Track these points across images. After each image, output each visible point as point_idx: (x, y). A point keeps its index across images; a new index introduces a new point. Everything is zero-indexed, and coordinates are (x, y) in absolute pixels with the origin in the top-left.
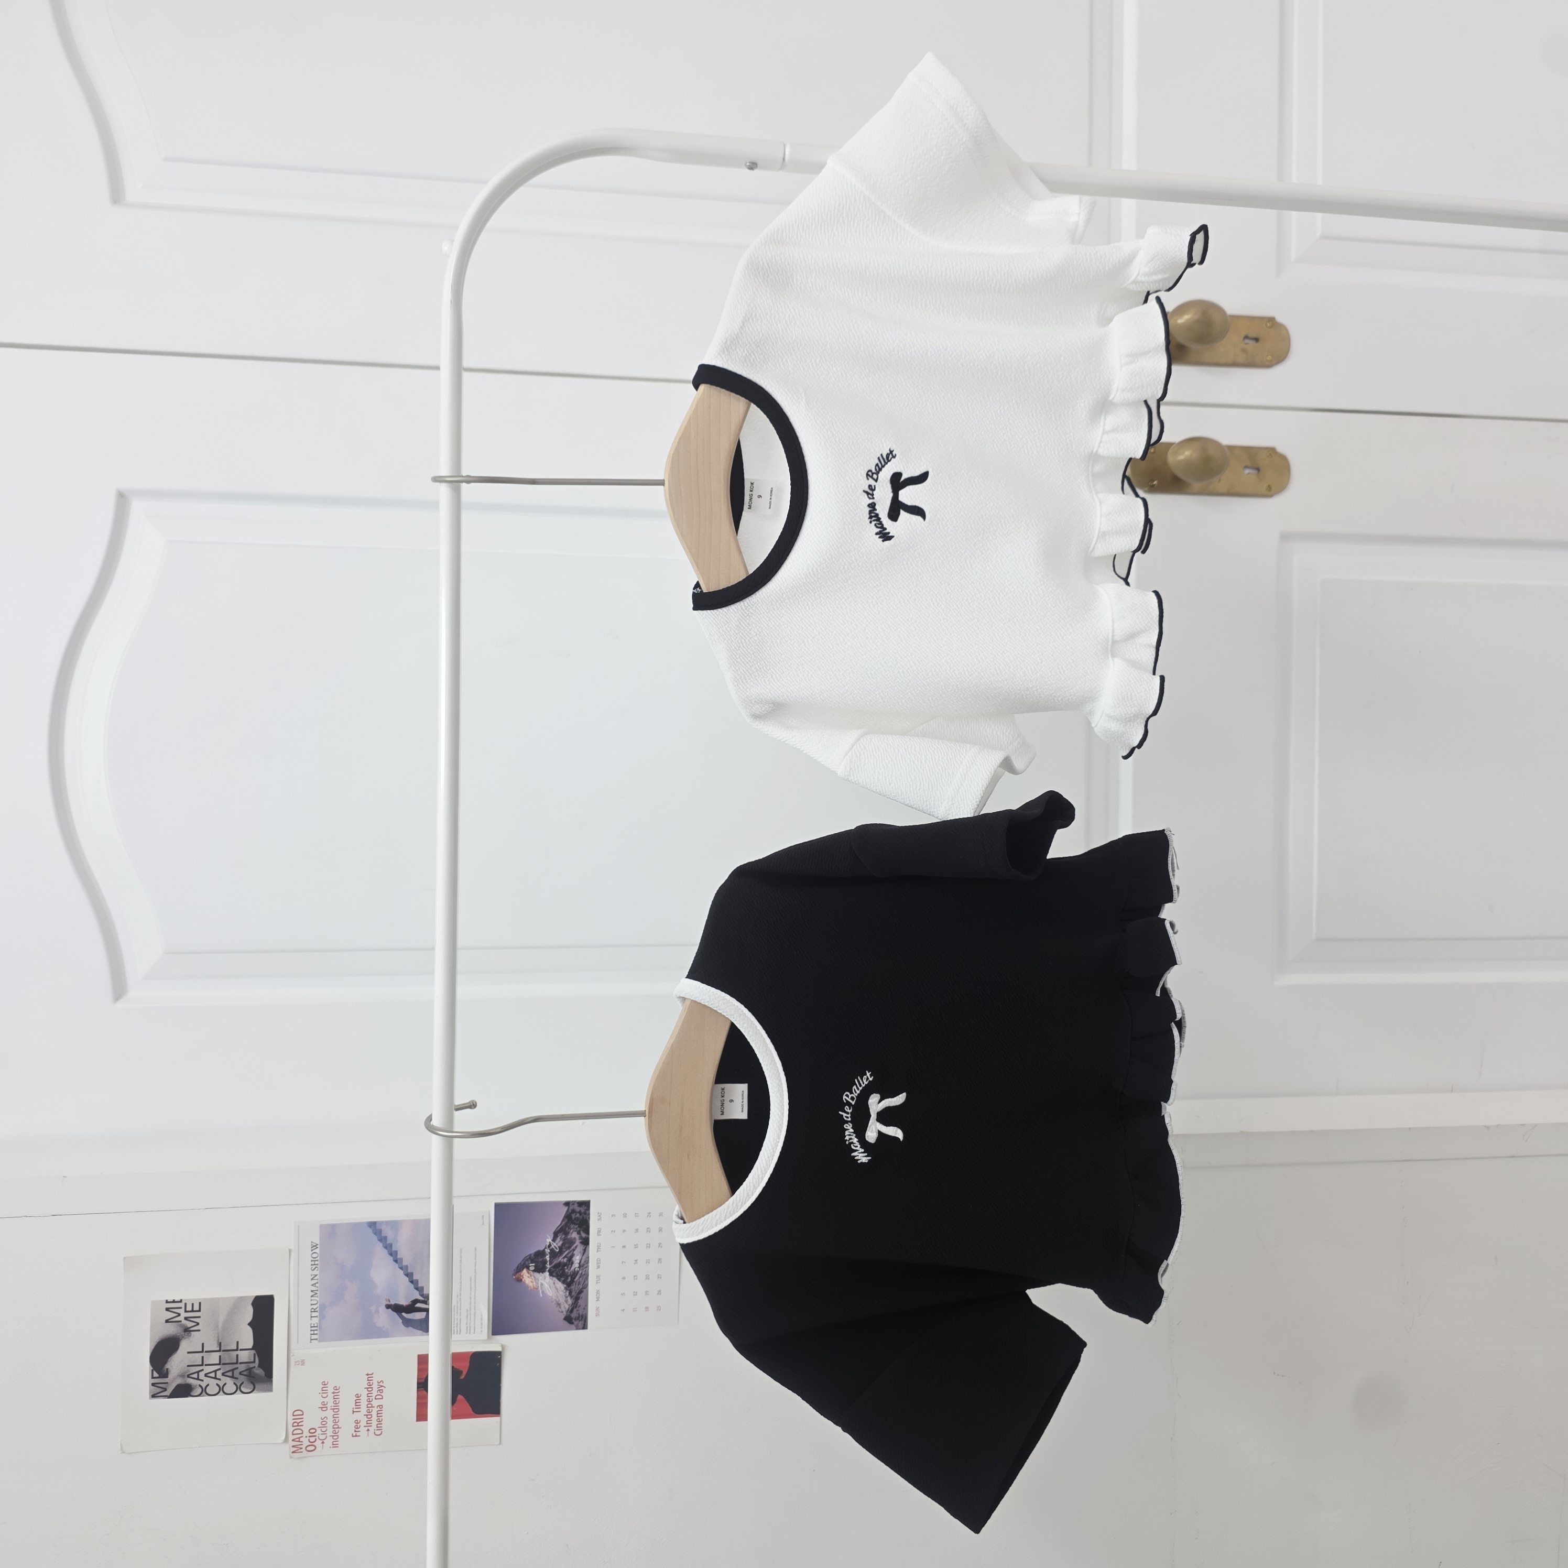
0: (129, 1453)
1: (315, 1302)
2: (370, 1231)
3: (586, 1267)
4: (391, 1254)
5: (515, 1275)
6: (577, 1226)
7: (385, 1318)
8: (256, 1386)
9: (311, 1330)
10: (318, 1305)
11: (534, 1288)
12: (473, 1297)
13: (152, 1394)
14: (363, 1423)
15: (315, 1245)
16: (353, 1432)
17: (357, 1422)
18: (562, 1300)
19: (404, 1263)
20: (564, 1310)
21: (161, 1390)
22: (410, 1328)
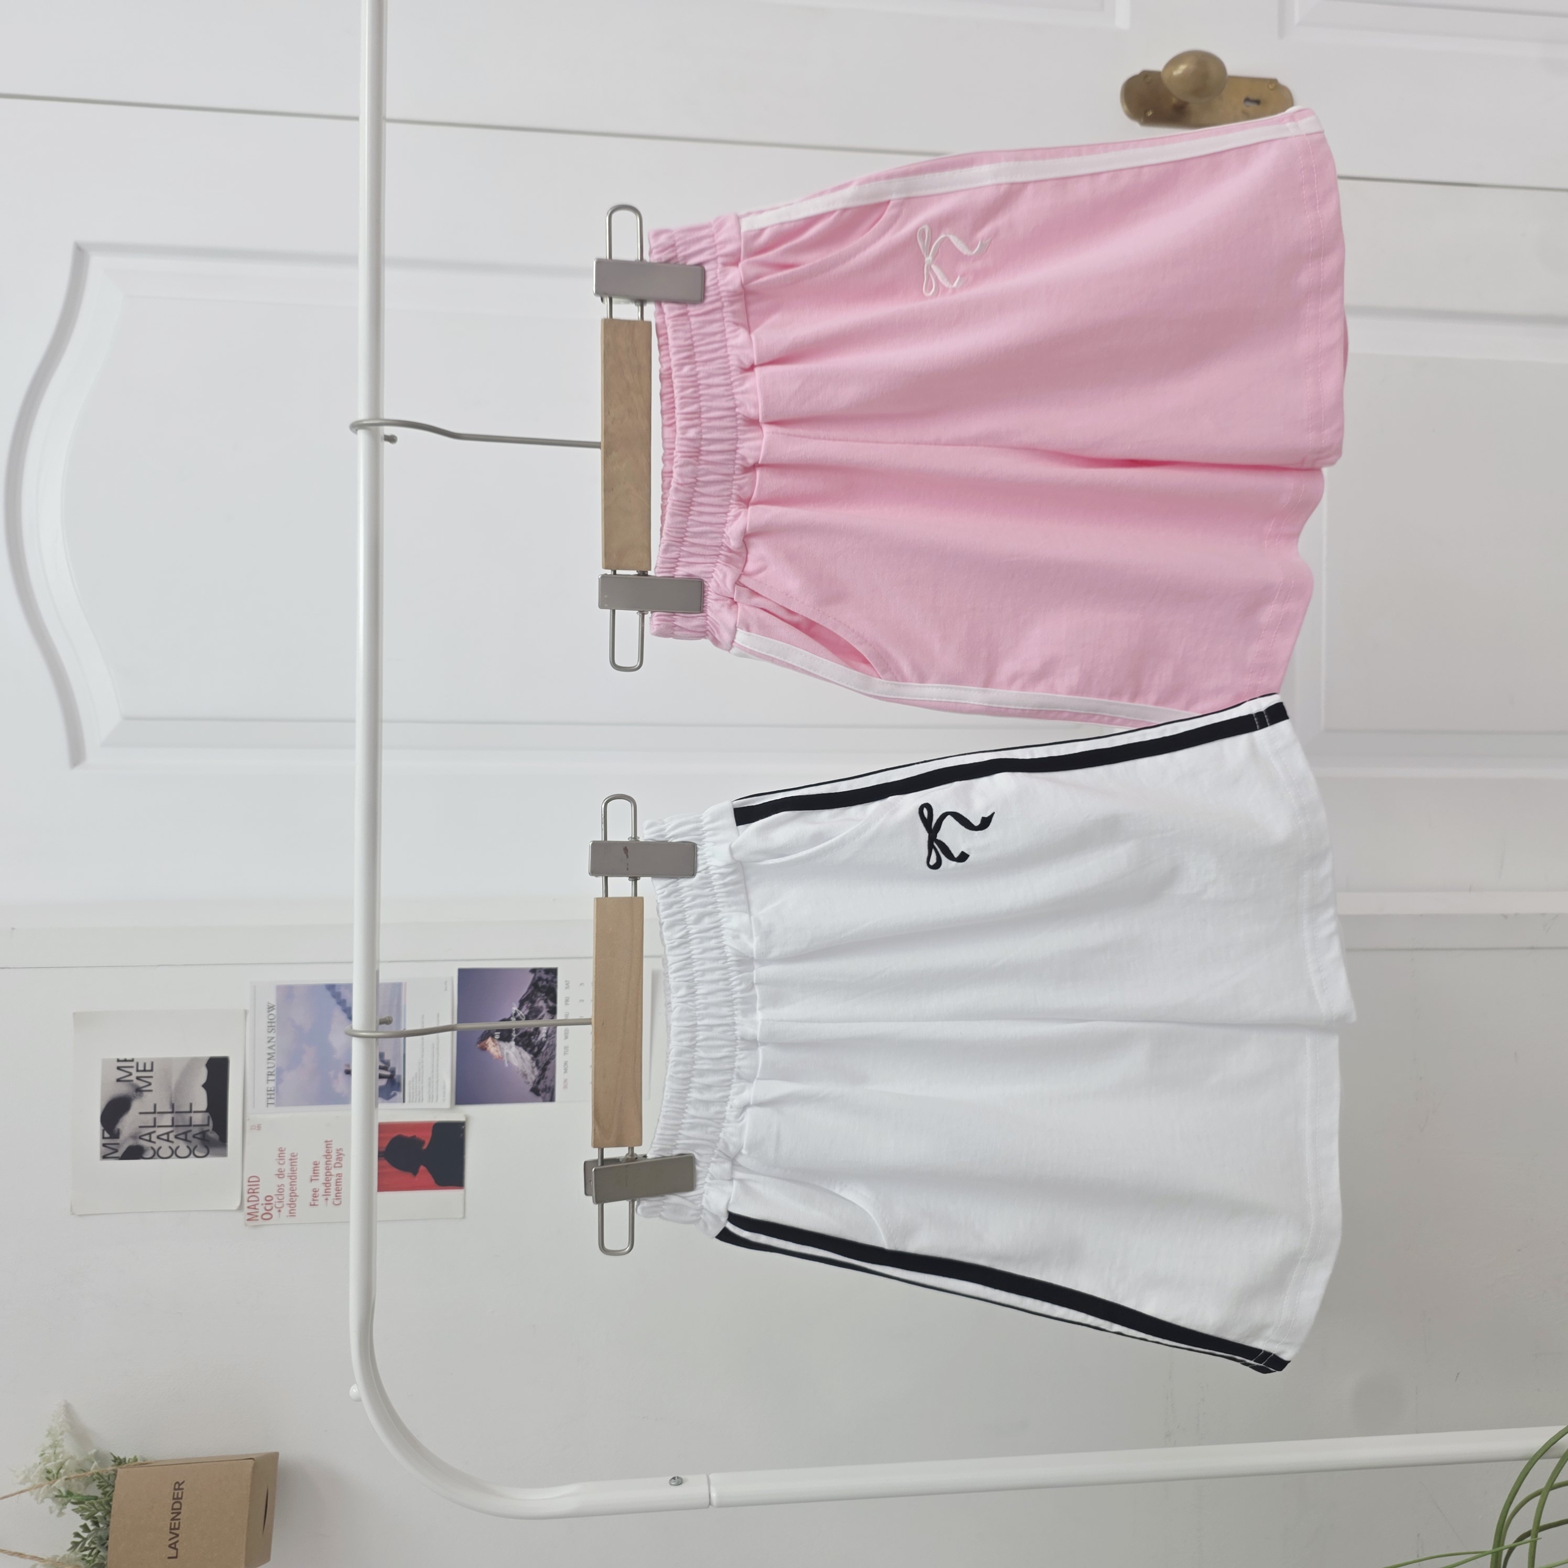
0: (81, 1215)
1: (272, 1065)
2: (328, 990)
3: (555, 1037)
5: (479, 1043)
6: (543, 995)
9: (268, 1094)
10: (274, 1069)
11: (499, 1057)
12: (435, 1065)
13: (103, 1155)
14: (322, 1190)
15: (271, 1005)
16: (309, 1199)
17: (315, 1191)
18: (528, 1071)
20: (531, 1081)
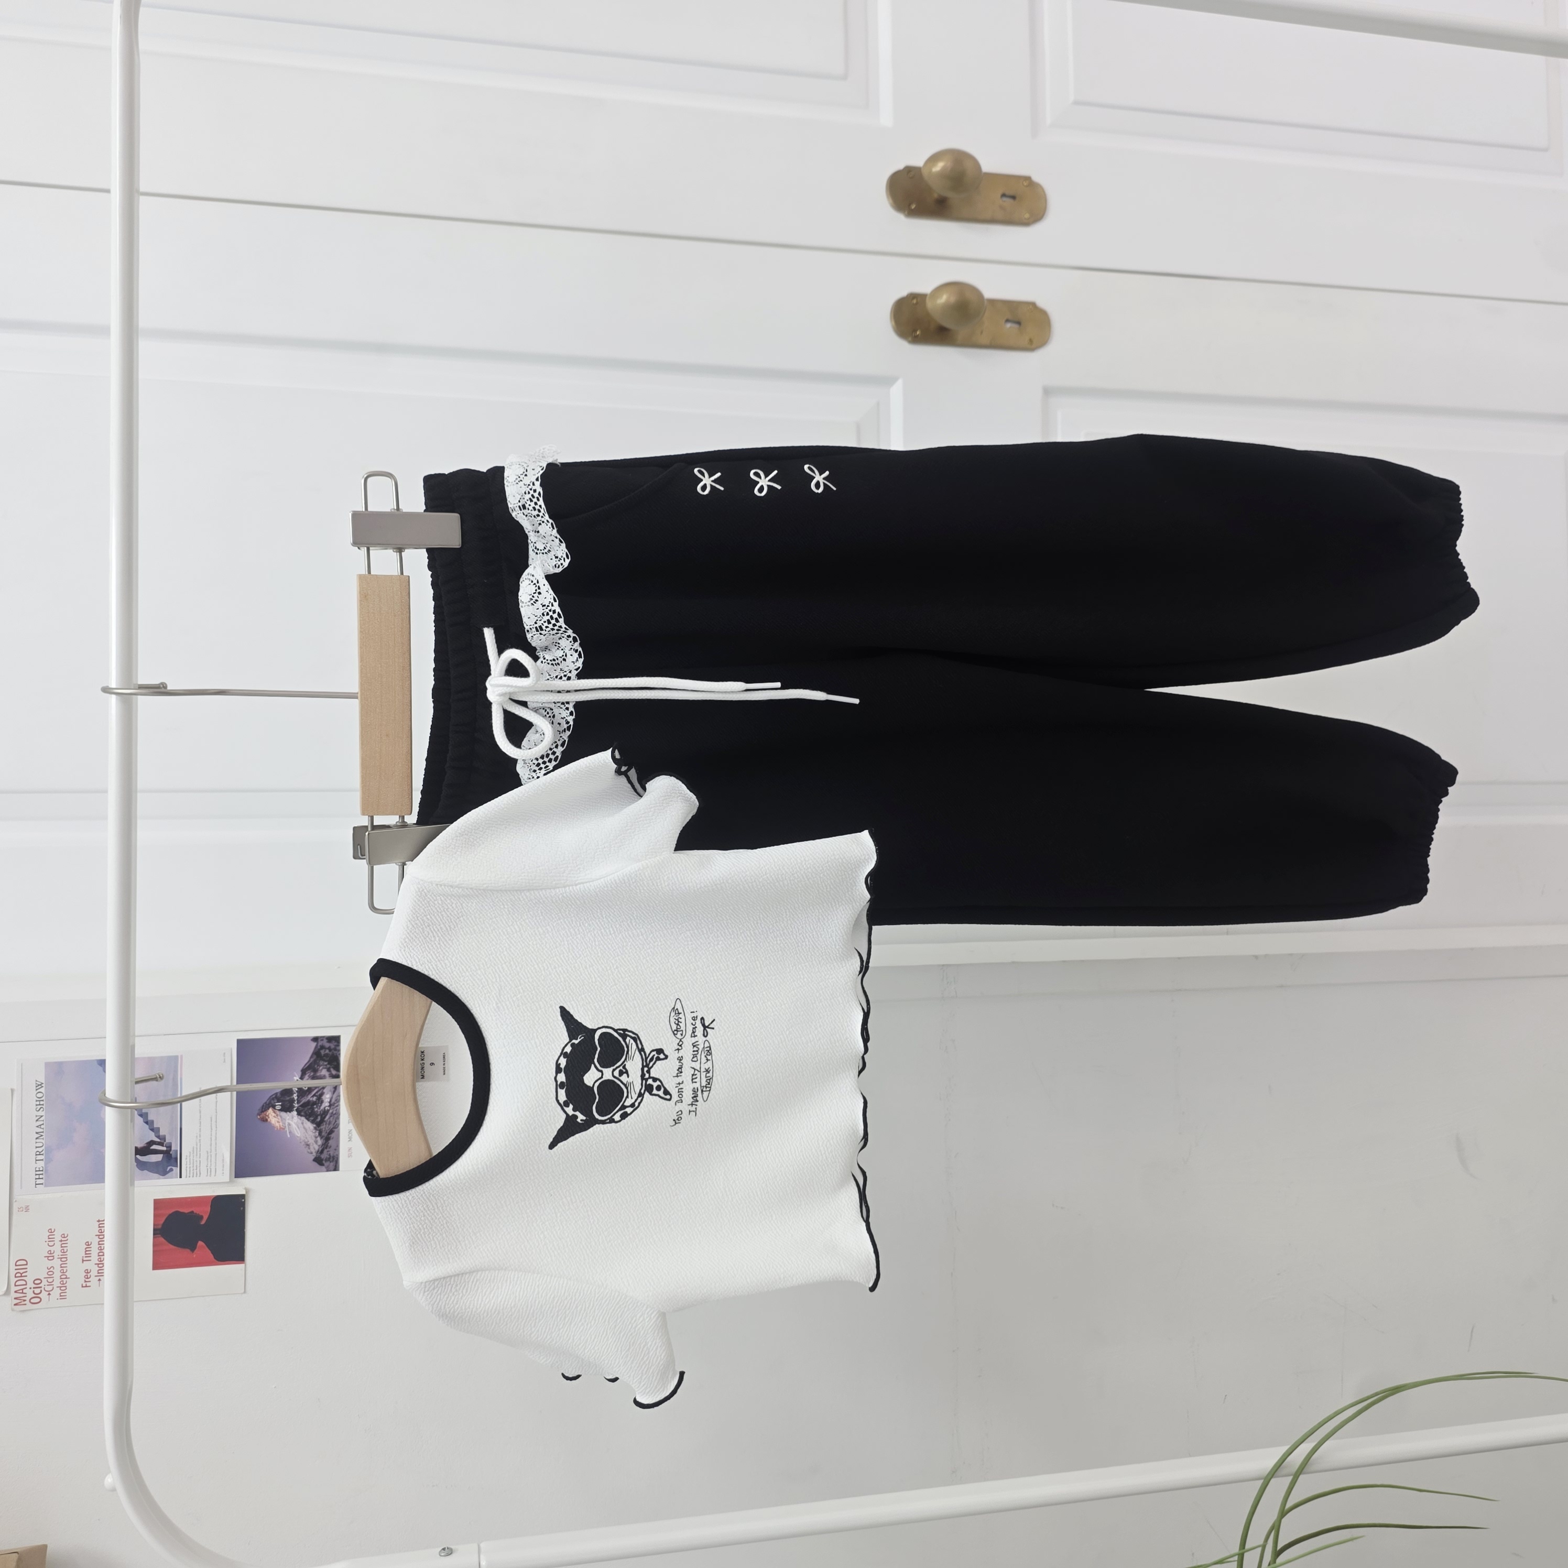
1: (41, 1145)
3: (338, 1106)
5: (260, 1115)
6: (326, 1063)
9: (36, 1175)
10: (43, 1148)
12: (213, 1138)
14: (94, 1272)
15: (40, 1083)
16: (82, 1281)
17: (87, 1272)
18: (311, 1141)
20: (314, 1151)
22: (146, 1172)
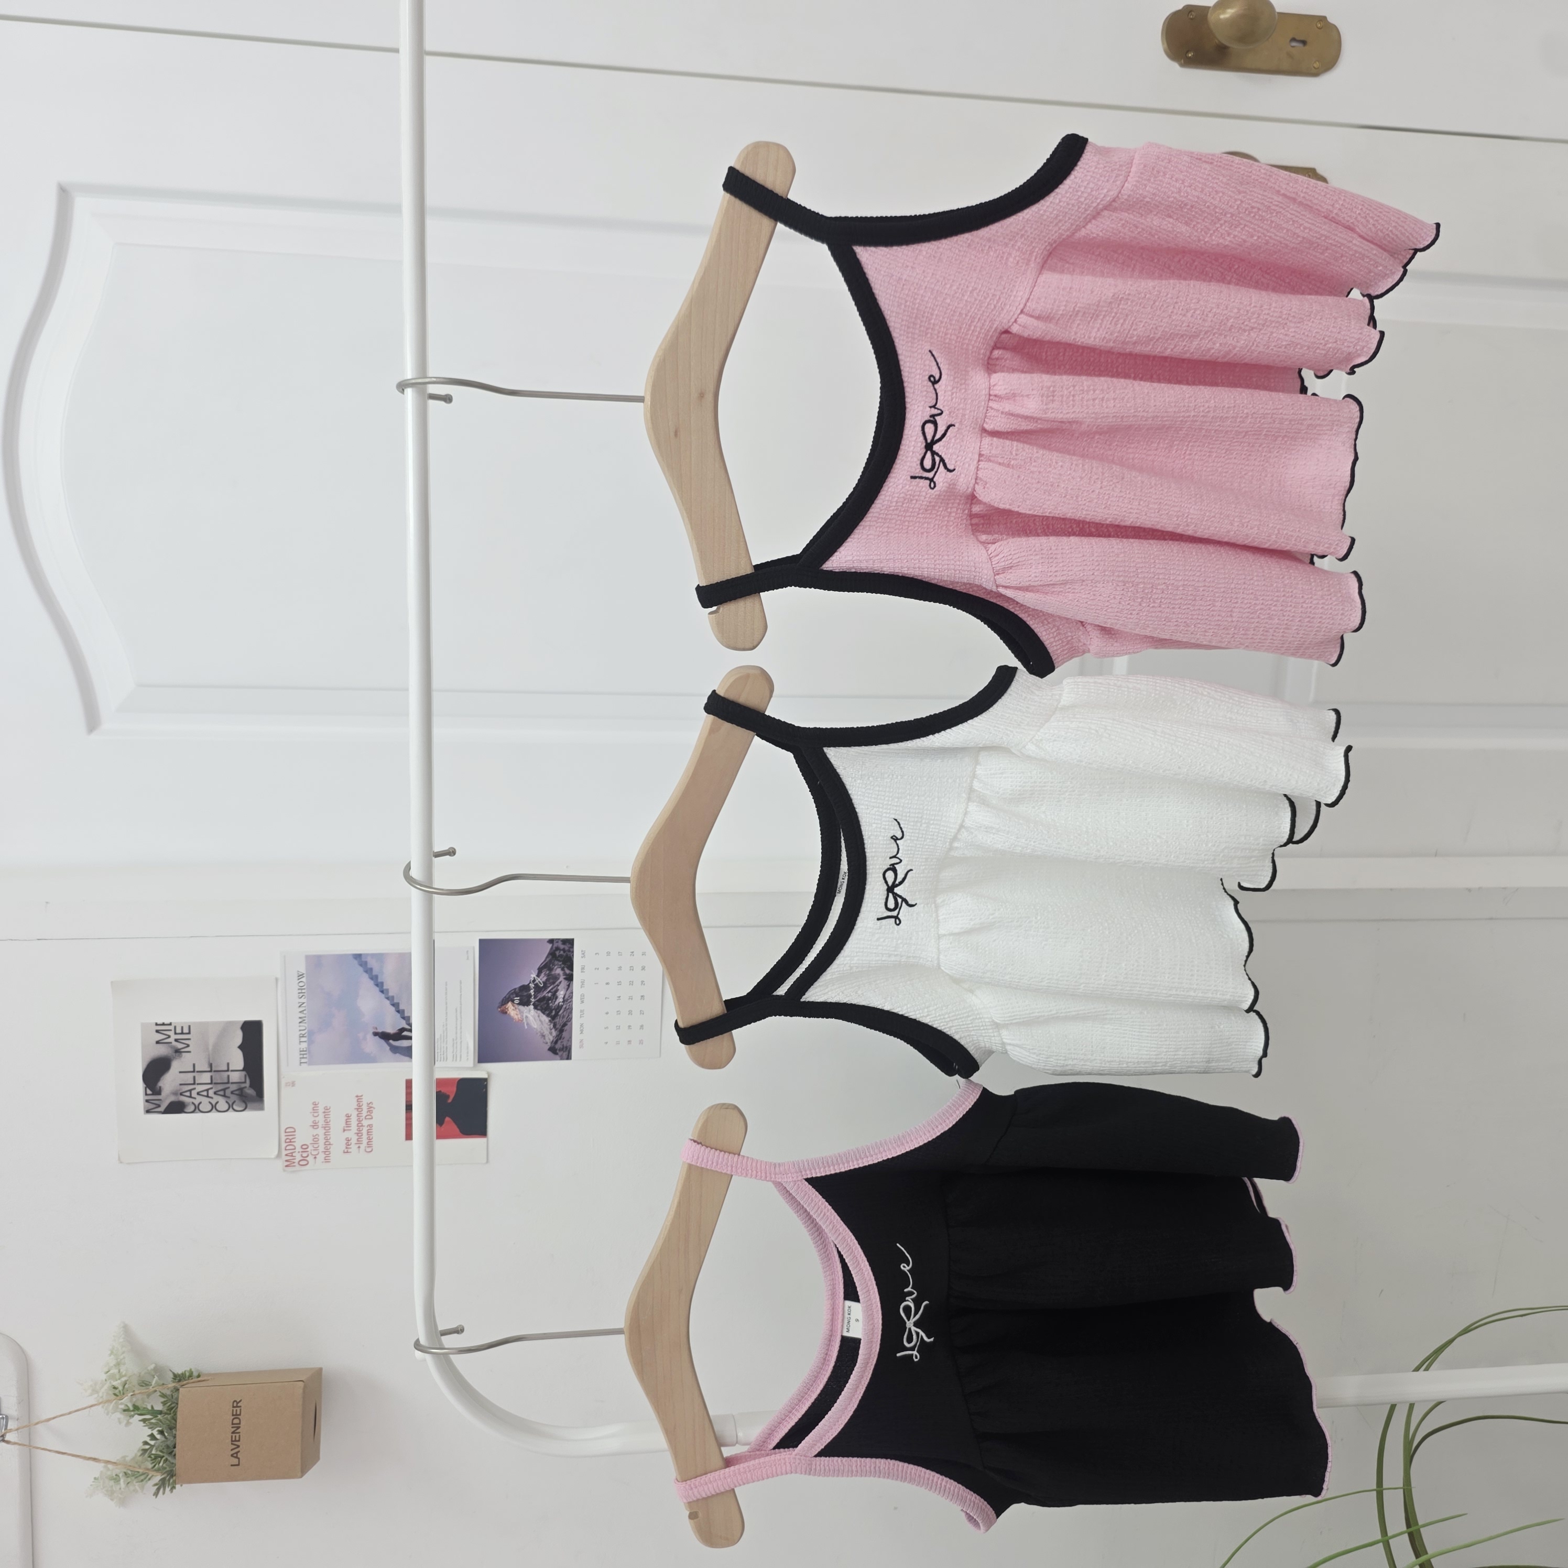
0: (129, 1164)
1: (303, 1028)
2: (356, 962)
3: (572, 1001)
4: (377, 985)
5: (500, 1007)
6: (560, 963)
7: (373, 1045)
8: (248, 1105)
9: (300, 1054)
10: (306, 1031)
11: (519, 1020)
12: (459, 1028)
13: (146, 1109)
14: (354, 1139)
15: (301, 974)
16: (343, 1147)
17: (348, 1140)
18: (546, 1032)
19: (391, 994)
20: (548, 1041)
21: (154, 1106)
22: (398, 1055)
